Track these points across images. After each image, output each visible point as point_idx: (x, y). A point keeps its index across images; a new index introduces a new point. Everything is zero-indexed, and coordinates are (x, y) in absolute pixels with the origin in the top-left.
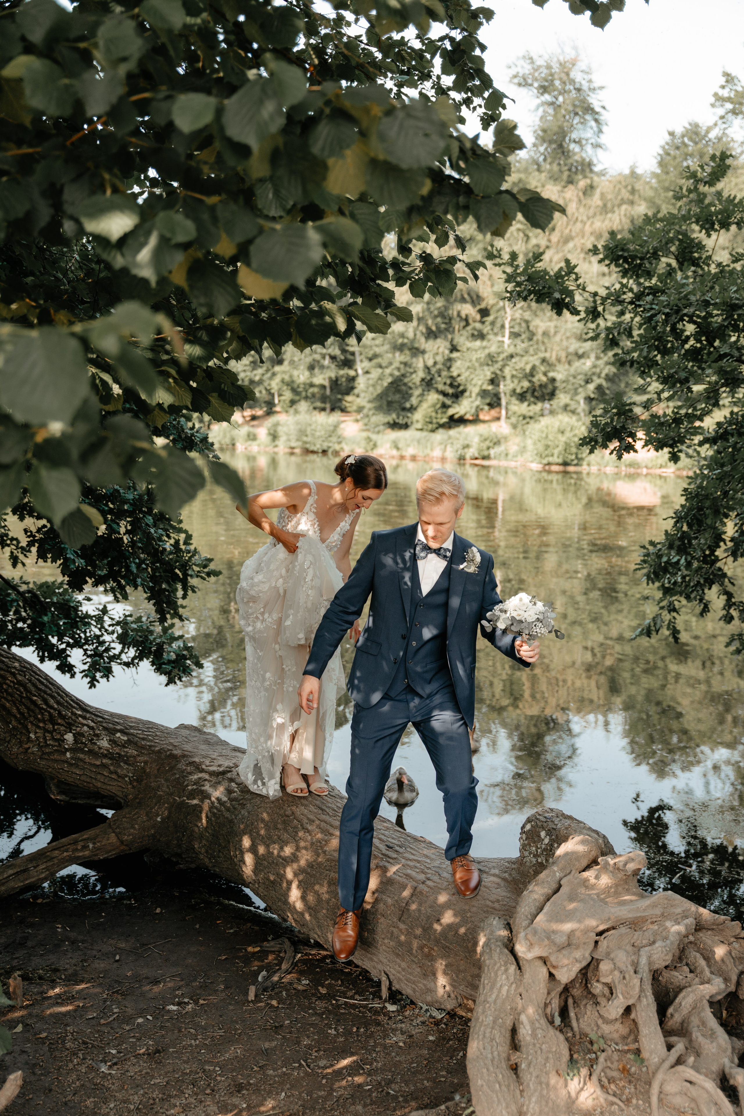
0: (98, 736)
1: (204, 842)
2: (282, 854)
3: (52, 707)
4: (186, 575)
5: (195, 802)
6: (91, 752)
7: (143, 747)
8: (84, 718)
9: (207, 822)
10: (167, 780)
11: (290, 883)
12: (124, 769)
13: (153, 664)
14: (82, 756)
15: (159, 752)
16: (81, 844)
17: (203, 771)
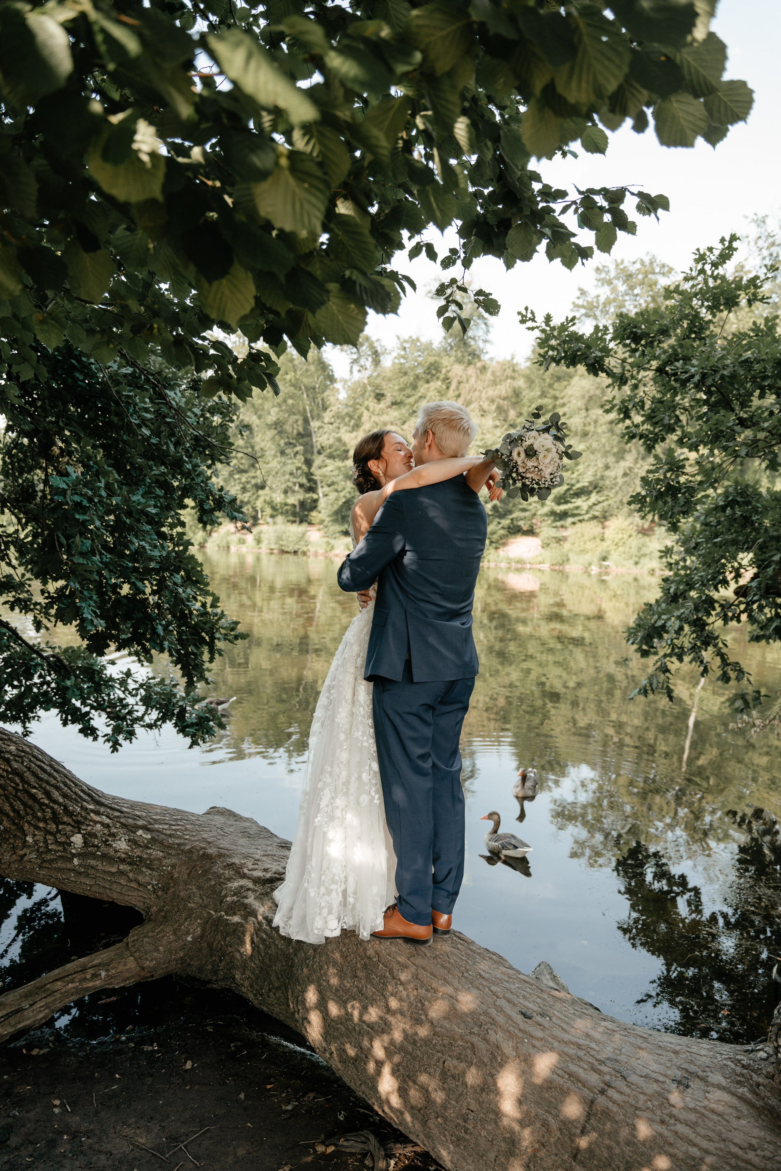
0: (113, 835)
1: (248, 973)
2: (366, 1018)
3: (56, 802)
4: (213, 638)
5: (236, 919)
6: (104, 856)
7: (170, 847)
8: (98, 813)
9: (253, 949)
10: (199, 888)
11: (379, 1064)
12: (147, 876)
13: (176, 725)
14: (93, 862)
15: (190, 851)
16: (91, 971)
17: (244, 876)
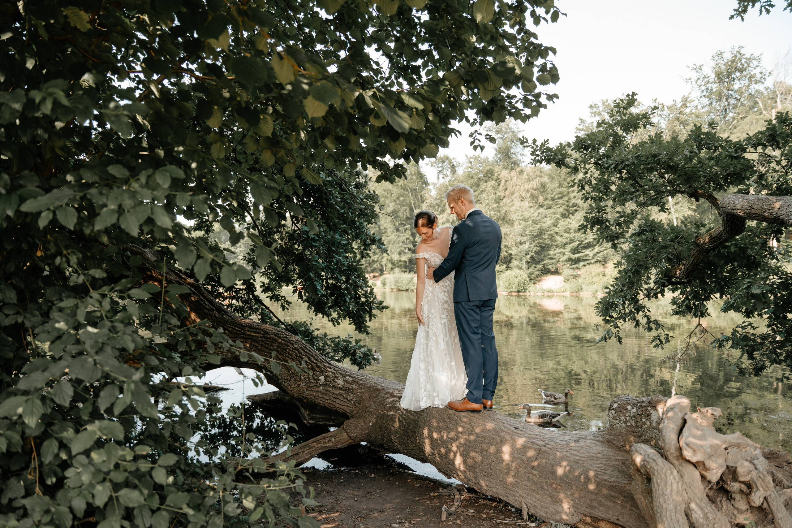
0: (337, 377)
1: (398, 435)
2: (449, 436)
3: (313, 362)
4: (371, 309)
5: (392, 413)
6: (333, 386)
7: (361, 385)
8: (330, 368)
9: (400, 424)
10: (374, 402)
11: (455, 454)
12: (351, 397)
13: (351, 360)
14: (329, 389)
15: (370, 387)
16: (328, 439)
17: (394, 396)
